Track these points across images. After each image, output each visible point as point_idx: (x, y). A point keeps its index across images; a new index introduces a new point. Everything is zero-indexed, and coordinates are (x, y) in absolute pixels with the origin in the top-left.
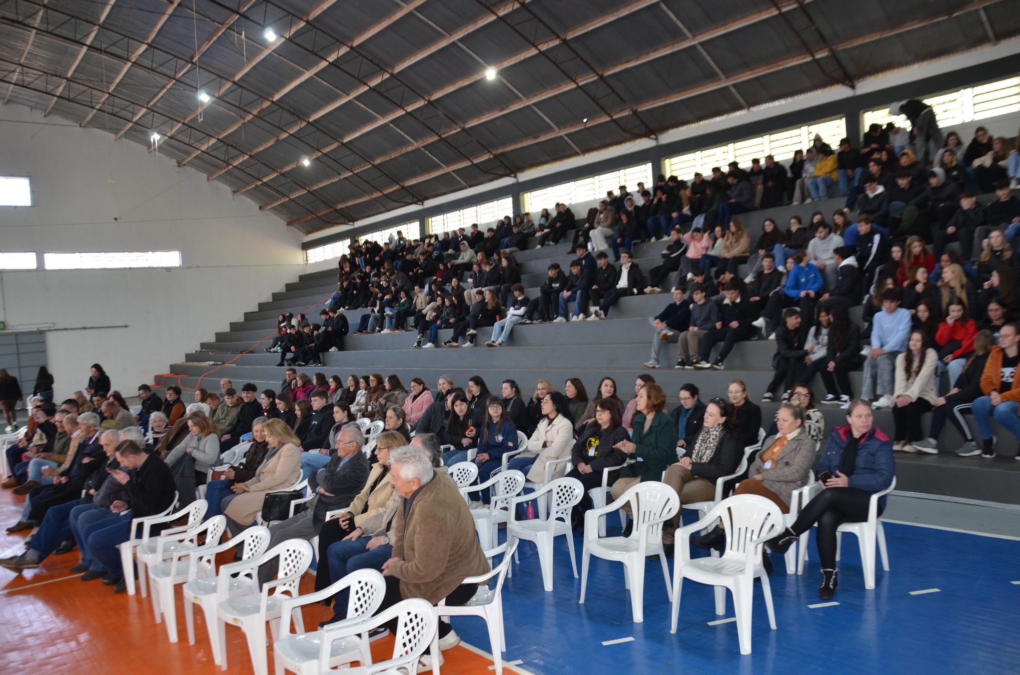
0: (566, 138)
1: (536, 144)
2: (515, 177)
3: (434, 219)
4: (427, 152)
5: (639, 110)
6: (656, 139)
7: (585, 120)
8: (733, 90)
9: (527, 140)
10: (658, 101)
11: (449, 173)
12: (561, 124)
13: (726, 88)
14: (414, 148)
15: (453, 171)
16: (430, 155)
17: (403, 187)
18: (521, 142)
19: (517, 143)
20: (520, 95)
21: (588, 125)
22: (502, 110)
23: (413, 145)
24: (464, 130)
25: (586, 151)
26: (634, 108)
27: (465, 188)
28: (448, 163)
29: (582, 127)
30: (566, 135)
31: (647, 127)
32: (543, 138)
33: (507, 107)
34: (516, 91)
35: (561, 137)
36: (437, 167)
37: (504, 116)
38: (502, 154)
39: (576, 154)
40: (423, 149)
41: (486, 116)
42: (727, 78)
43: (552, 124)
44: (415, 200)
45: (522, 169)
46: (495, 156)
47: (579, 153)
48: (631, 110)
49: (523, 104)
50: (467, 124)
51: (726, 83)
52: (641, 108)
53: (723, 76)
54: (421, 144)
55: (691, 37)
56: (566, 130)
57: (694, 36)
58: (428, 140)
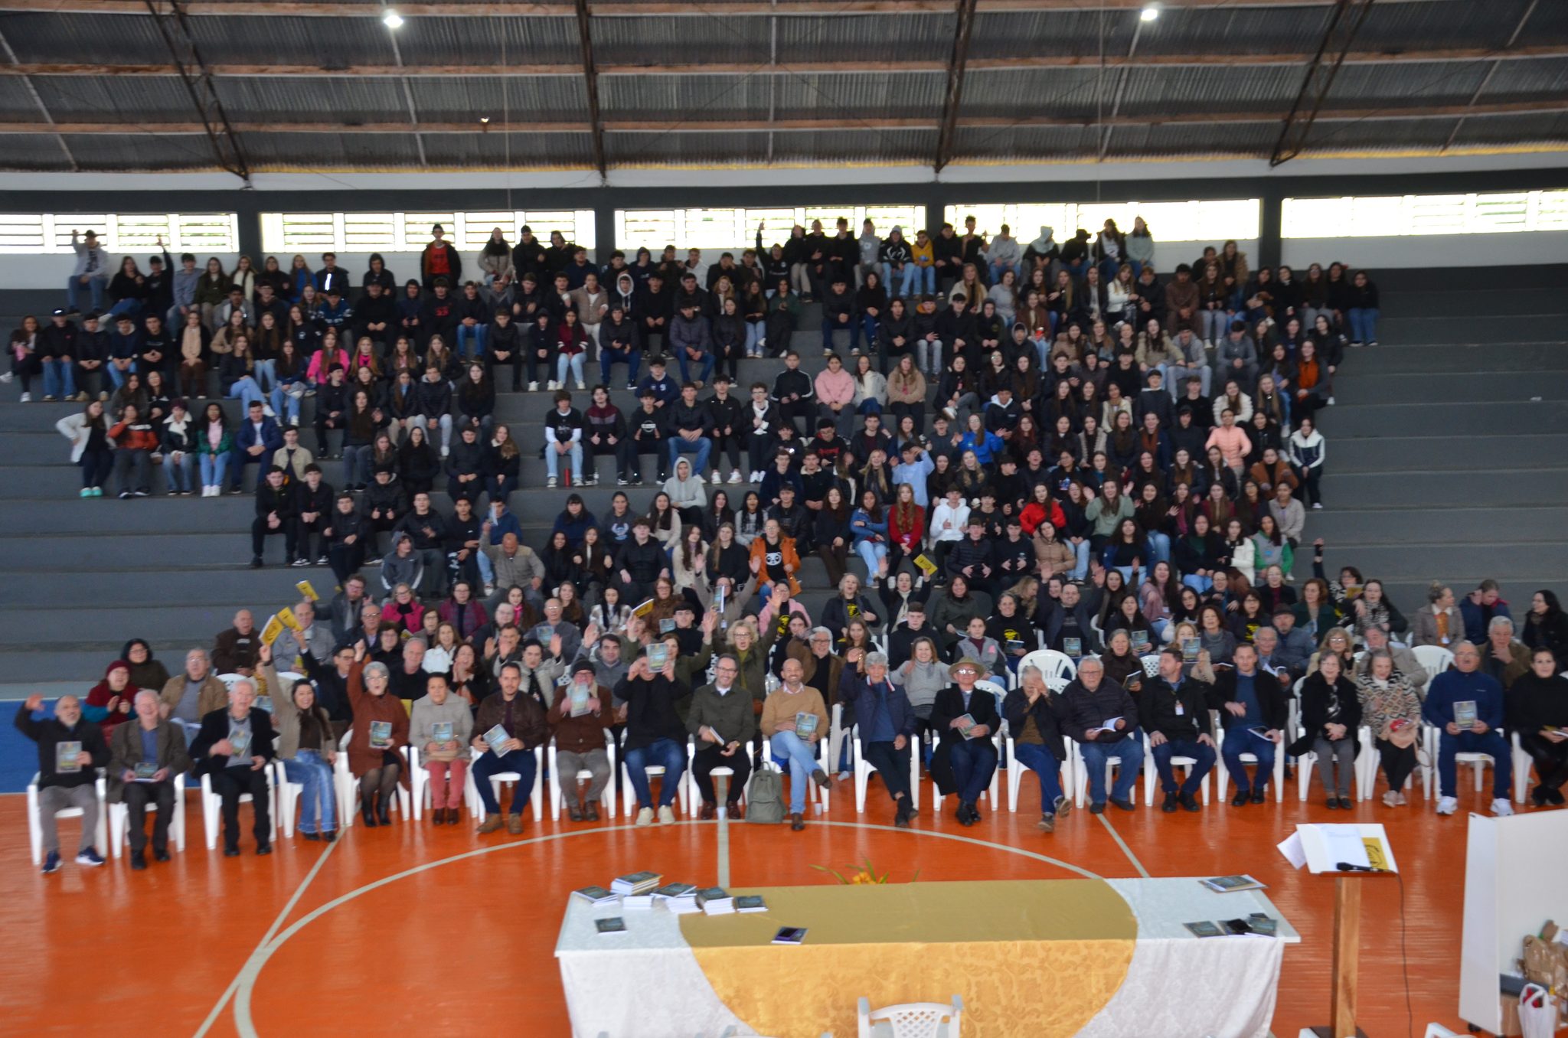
0: (418, 138)
1: (343, 136)
4: (30, 86)
5: (608, 131)
6: (604, 174)
7: (485, 120)
8: (771, 136)
9: (329, 125)
10: (644, 124)
11: (52, 137)
12: (430, 117)
13: (766, 135)
14: (12, 72)
16: (34, 92)
18: (309, 122)
19: (295, 122)
20: (398, 57)
22: (328, 69)
24: (207, 77)
25: (436, 162)
26: (600, 125)
29: (474, 130)
30: (423, 136)
31: (602, 153)
32: (373, 130)
33: (346, 67)
34: (396, 50)
35: (414, 135)
38: (246, 134)
39: (415, 165)
40: (26, 79)
42: (776, 119)
43: (413, 111)
45: (260, 160)
47: (423, 168)
48: (595, 128)
49: (392, 73)
50: (222, 70)
51: (770, 129)
52: (613, 128)
53: (771, 117)
54: (41, 70)
55: (773, 62)
56: (434, 125)
57: (778, 62)
58: (72, 69)
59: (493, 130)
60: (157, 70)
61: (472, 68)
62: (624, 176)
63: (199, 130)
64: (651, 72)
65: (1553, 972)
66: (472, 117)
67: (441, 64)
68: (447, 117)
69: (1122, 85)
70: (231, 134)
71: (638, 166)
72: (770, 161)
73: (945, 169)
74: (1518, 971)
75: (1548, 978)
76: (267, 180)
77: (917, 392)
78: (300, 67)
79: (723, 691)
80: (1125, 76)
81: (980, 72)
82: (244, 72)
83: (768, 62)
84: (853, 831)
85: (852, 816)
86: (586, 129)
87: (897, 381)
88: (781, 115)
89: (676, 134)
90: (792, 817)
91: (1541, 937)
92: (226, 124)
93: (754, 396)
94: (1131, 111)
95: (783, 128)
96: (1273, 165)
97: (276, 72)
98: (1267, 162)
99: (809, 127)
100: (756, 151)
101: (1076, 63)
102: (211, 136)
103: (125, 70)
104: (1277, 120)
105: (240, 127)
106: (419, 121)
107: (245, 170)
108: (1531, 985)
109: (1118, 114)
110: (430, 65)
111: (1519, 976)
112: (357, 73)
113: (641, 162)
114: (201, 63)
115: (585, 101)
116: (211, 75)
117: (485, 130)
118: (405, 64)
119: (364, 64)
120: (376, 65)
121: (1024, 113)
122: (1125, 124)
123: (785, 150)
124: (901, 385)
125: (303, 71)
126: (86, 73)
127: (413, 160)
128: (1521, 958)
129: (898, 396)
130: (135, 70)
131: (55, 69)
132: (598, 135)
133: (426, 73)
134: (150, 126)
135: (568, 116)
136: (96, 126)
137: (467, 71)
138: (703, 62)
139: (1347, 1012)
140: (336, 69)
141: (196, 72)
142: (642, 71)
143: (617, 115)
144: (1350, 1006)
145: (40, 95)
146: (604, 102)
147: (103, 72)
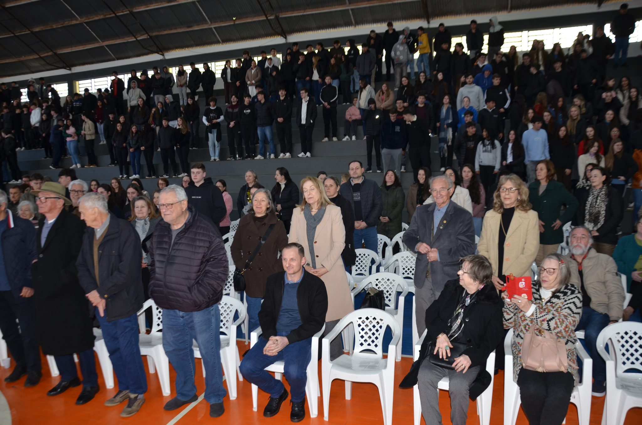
0: (214, 30)
1: (187, 32)
2: (163, 55)
3: (80, 82)
4: (88, 28)
5: (280, 16)
6: (286, 38)
7: (234, 19)
9: (180, 28)
11: (103, 47)
12: (213, 19)
13: (348, 10)
14: (78, 22)
15: (107, 46)
16: (90, 30)
17: (55, 54)
18: (176, 29)
19: (171, 29)
21: (237, 22)
22: (169, 2)
23: (77, 19)
24: (132, 13)
25: (226, 40)
26: (277, 14)
27: (113, 60)
28: (103, 39)
29: (232, 23)
30: (215, 28)
31: (282, 29)
32: (196, 28)
35: (211, 29)
36: (94, 40)
37: (169, 7)
38: (156, 36)
39: (218, 42)
40: (85, 25)
41: (154, 5)
43: (207, 18)
44: (65, 65)
45: (169, 49)
46: (151, 37)
47: (221, 43)
50: (136, 9)
51: (348, 7)
52: (283, 15)
53: (347, 2)
54: (85, 20)
56: (217, 23)
58: (94, 17)
62: (295, 38)
66: (229, 18)
68: (220, 18)
71: (300, 33)
72: (355, 26)
73: (431, 22)
76: (170, 55)
78: (160, 3)
82: (143, 8)
86: (273, 17)
92: (147, 33)
95: (355, 6)
97: (152, 6)
99: (365, 5)
103: (108, 15)
106: (211, 23)
107: (162, 53)
112: (178, 2)
114: (126, 7)
123: (360, 20)
125: (160, 5)
126: (96, 18)
131: (89, 19)
132: (277, 19)
134: (128, 38)
136: (113, 41)
145: (92, 31)
147: (101, 17)
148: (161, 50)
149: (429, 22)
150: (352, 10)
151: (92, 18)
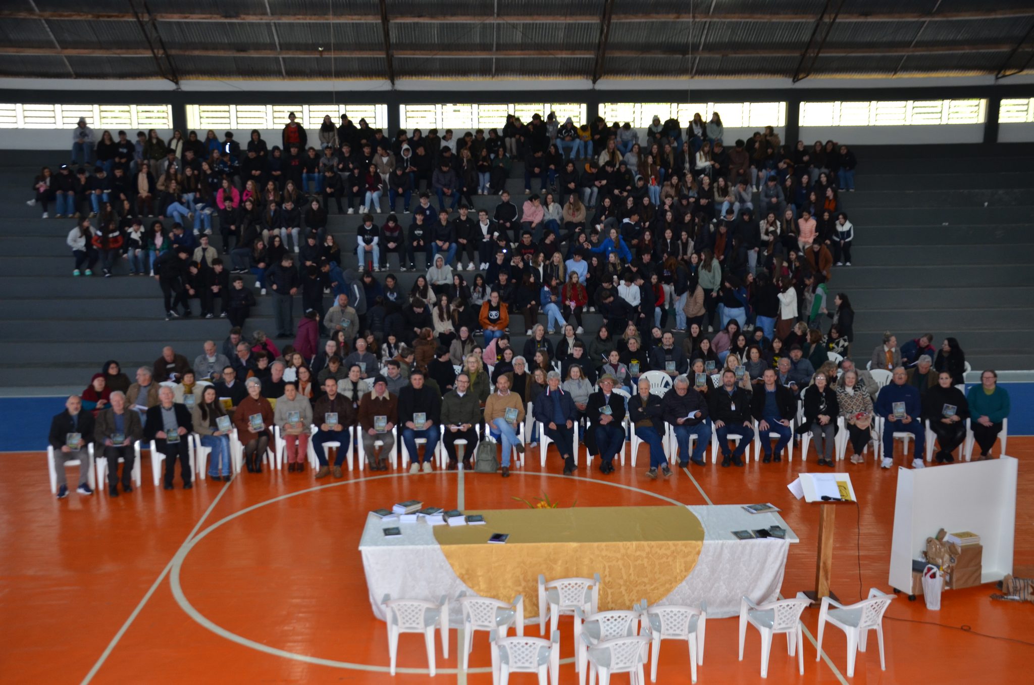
0: (281, 59)
1: (235, 58)
4: (46, 26)
5: (395, 56)
6: (393, 83)
7: (321, 49)
8: (494, 60)
9: (225, 51)
10: (418, 52)
11: (59, 57)
12: (287, 47)
13: (491, 59)
14: (34, 17)
16: (48, 30)
18: (215, 49)
19: (207, 49)
20: (268, 10)
22: (226, 17)
24: (153, 21)
25: (294, 74)
26: (391, 53)
27: (68, 77)
29: (318, 56)
30: (284, 59)
31: (392, 70)
32: (254, 54)
33: (237, 16)
34: (267, 6)
35: (278, 58)
40: (43, 21)
42: (497, 50)
43: (278, 46)
45: (185, 73)
47: (284, 78)
48: (388, 54)
49: (265, 20)
50: (162, 17)
51: (494, 56)
52: (399, 55)
53: (494, 49)
54: (52, 16)
55: (495, 15)
56: (290, 52)
57: (498, 15)
58: (71, 16)
59: (326, 55)
60: (123, 17)
61: (313, 17)
62: (406, 84)
63: (148, 54)
64: (421, 20)
65: (942, 558)
66: (313, 47)
67: (295, 14)
68: (298, 47)
69: (705, 32)
70: (168, 57)
71: (414, 78)
72: (493, 76)
73: (599, 81)
74: (923, 558)
75: (940, 561)
76: (190, 85)
77: (581, 216)
78: (209, 16)
79: (461, 394)
80: (707, 26)
81: (620, 23)
82: (175, 18)
83: (492, 14)
84: (538, 477)
85: (538, 468)
86: (382, 55)
87: (570, 208)
88: (500, 47)
89: (437, 59)
90: (501, 469)
91: (937, 538)
92: (164, 49)
93: (480, 217)
94: (709, 47)
95: (501, 56)
96: (794, 81)
97: (195, 18)
98: (791, 80)
99: (517, 55)
100: (484, 70)
101: (678, 18)
102: (155, 57)
103: (102, 16)
104: (797, 54)
105: (173, 52)
106: (281, 49)
107: (176, 78)
108: (930, 566)
109: (703, 49)
110: (288, 14)
111: (924, 560)
112: (244, 19)
113: (415, 75)
114: (149, 12)
115: (382, 38)
116: (155, 20)
117: (321, 55)
118: (272, 14)
119: (248, 14)
120: (255, 14)
121: (647, 48)
122: (707, 55)
123: (503, 69)
124: (571, 211)
125: (211, 18)
126: (79, 18)
127: (277, 74)
128: (925, 550)
129: (569, 218)
130: (109, 17)
131: (61, 16)
132: (390, 58)
133: (285, 20)
134: (119, 51)
135: (371, 47)
136: (86, 51)
137: (310, 19)
138: (453, 14)
139: (825, 582)
140: (230, 17)
141: (146, 18)
142: (416, 20)
143: (402, 46)
144: (827, 579)
145: (52, 31)
146: (393, 38)
147: (90, 17)
148: (174, 74)
149: (594, 82)
150: (496, 59)
151: (67, 16)
